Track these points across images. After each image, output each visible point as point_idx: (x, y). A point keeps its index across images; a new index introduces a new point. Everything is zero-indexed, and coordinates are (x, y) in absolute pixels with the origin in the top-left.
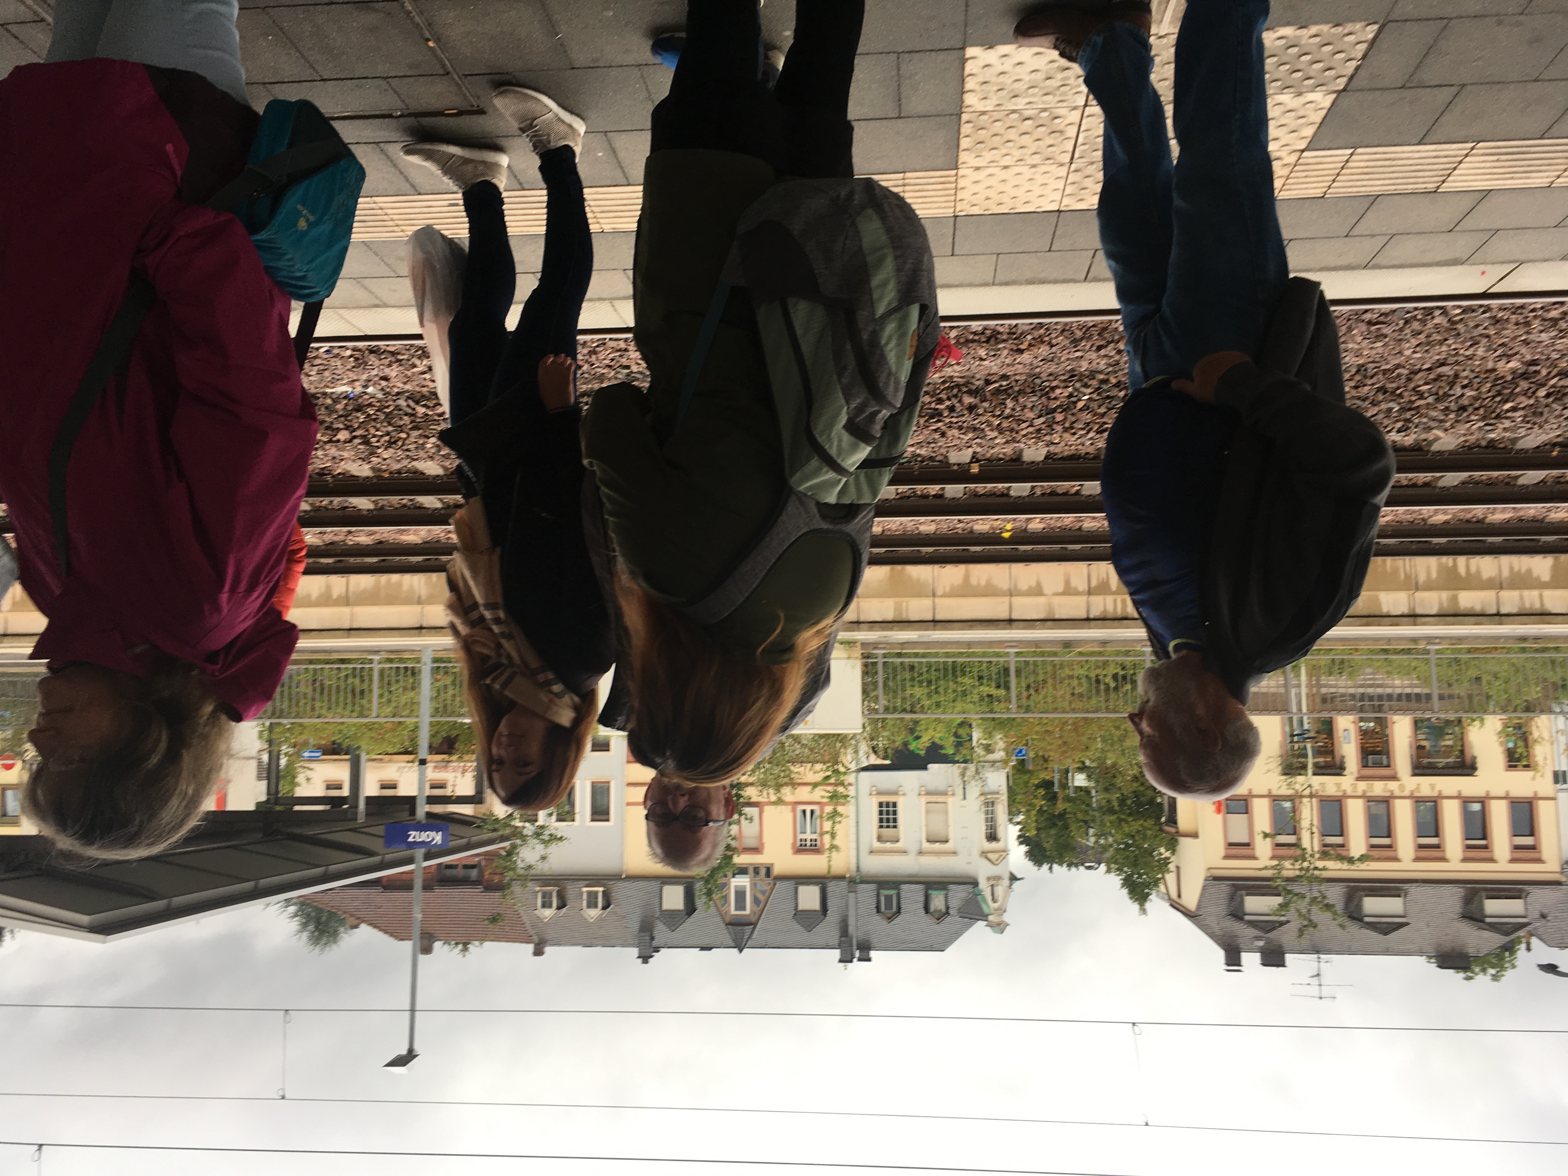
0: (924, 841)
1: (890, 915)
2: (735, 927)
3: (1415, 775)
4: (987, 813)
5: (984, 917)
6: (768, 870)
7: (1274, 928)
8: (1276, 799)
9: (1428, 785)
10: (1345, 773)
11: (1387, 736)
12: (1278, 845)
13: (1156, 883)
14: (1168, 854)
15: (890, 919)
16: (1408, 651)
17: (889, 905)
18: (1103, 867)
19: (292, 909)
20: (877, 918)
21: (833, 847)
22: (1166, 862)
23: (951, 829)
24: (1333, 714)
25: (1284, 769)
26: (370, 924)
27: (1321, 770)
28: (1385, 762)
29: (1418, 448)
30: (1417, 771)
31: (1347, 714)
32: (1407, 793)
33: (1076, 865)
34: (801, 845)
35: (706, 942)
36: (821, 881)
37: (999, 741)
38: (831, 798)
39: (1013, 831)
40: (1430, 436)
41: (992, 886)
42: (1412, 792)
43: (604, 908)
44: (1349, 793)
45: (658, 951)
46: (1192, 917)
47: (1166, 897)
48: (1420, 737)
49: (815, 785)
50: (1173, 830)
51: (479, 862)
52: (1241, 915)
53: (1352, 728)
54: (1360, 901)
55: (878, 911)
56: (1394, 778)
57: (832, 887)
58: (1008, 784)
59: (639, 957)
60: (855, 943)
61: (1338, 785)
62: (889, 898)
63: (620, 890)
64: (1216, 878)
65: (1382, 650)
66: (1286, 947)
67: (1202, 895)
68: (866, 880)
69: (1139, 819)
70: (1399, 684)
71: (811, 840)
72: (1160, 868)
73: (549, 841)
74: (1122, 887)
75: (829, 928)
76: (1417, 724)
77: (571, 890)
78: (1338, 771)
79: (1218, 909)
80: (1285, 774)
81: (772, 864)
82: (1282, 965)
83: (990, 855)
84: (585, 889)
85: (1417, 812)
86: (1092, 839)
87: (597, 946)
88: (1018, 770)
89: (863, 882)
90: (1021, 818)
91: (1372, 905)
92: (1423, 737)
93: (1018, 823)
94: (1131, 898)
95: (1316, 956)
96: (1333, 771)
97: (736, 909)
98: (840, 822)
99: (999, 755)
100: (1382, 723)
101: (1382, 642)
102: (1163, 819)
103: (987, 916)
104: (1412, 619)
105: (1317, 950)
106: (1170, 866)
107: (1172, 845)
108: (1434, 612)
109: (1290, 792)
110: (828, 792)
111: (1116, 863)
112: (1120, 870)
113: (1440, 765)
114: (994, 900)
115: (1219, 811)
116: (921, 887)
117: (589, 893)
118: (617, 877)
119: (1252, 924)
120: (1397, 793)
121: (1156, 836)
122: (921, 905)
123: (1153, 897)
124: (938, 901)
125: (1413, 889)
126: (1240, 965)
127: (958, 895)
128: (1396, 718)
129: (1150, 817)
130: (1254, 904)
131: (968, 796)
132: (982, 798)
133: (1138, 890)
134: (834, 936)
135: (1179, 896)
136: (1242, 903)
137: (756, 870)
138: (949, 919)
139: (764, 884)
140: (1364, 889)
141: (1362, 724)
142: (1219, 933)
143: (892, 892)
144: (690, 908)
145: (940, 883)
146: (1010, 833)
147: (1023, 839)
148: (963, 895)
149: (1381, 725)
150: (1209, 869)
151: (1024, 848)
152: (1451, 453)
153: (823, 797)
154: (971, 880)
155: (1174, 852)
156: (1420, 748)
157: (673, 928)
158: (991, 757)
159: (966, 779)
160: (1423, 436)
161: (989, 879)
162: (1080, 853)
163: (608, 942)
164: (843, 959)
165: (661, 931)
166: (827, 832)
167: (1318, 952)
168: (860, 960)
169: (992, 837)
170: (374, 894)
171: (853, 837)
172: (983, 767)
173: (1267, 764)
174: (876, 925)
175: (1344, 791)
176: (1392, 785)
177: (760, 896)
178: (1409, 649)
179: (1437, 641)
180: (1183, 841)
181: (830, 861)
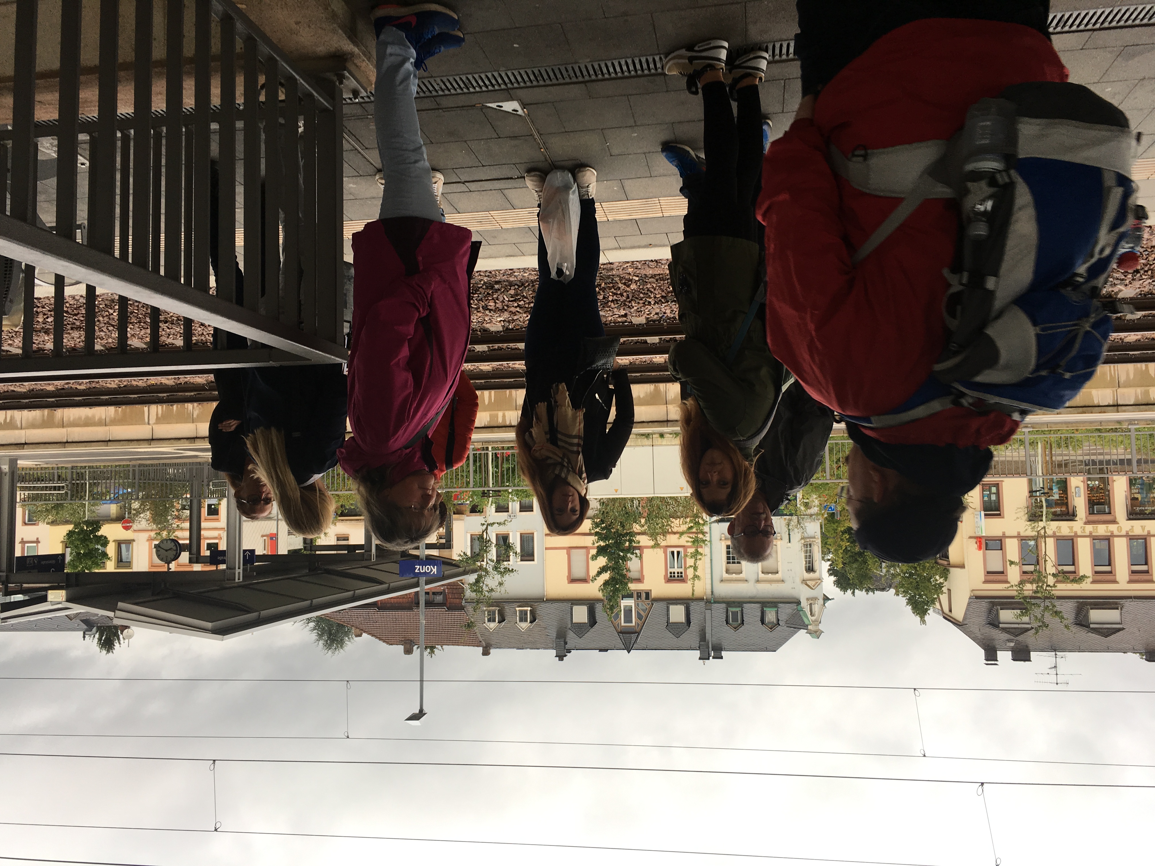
0: (760, 573)
1: (736, 626)
2: (624, 635)
3: (1129, 519)
4: (806, 552)
5: (805, 627)
6: (648, 595)
7: (1022, 633)
8: (1023, 539)
9: (1139, 527)
10: (1076, 519)
11: (1109, 491)
12: (1024, 572)
13: (933, 602)
14: (942, 580)
15: (736, 628)
16: (1115, 430)
17: (735, 619)
18: (893, 591)
19: (312, 625)
20: (727, 628)
21: (696, 577)
22: (941, 586)
23: (779, 564)
24: (1067, 475)
25: (1029, 516)
26: (369, 634)
27: (1057, 517)
28: (1107, 510)
30: (1131, 517)
31: (1077, 476)
32: (1124, 533)
33: (873, 591)
34: (671, 576)
35: (603, 645)
36: (686, 602)
37: (815, 500)
38: (694, 542)
39: (826, 566)
41: (811, 604)
42: (1127, 532)
43: (531, 622)
44: (1079, 533)
45: (570, 652)
46: (960, 625)
47: (941, 612)
48: (1134, 491)
49: (682, 534)
50: (945, 563)
51: (444, 590)
52: (997, 624)
53: (1081, 485)
54: (1088, 612)
55: (727, 622)
56: (1114, 522)
57: (693, 606)
58: (821, 532)
59: (556, 656)
60: (710, 646)
61: (1071, 528)
62: (735, 614)
63: (542, 609)
64: (977, 597)
65: (1096, 429)
66: (1031, 647)
67: (967, 609)
68: (718, 601)
70: (1118, 453)
71: (678, 573)
72: (936, 590)
73: (505, 572)
74: (907, 604)
75: (692, 635)
76: (1132, 482)
77: (508, 609)
78: (1071, 517)
79: (979, 620)
80: (1030, 520)
81: (650, 590)
82: (1029, 660)
83: (808, 582)
84: (517, 609)
85: (1131, 548)
86: (884, 570)
87: (526, 648)
88: (829, 521)
89: (716, 602)
90: (830, 556)
91: (1096, 615)
92: (1137, 491)
93: (829, 560)
94: (914, 613)
95: (1054, 653)
96: (1068, 517)
97: (625, 623)
98: (700, 559)
99: (815, 510)
100: (1105, 482)
101: (1096, 424)
103: (807, 626)
104: (1116, 408)
106: (943, 589)
107: (945, 573)
108: (1132, 403)
109: (1034, 534)
110: (692, 538)
111: (901, 588)
112: (905, 592)
113: (1147, 512)
114: (812, 614)
115: (980, 548)
116: (758, 605)
117: (521, 611)
118: (541, 600)
119: (1005, 630)
120: (1116, 533)
121: (932, 568)
122: (758, 618)
123: (931, 611)
124: (771, 616)
125: (1127, 603)
126: (997, 660)
127: (786, 611)
128: (1115, 478)
130: (1006, 616)
131: (791, 540)
132: (803, 541)
133: (919, 606)
134: (695, 640)
135: (950, 611)
136: (997, 615)
137: (639, 596)
138: (779, 628)
139: (644, 604)
140: (1091, 604)
141: (1089, 482)
142: (980, 636)
143: (738, 609)
144: (593, 620)
145: (772, 602)
146: (823, 567)
147: (832, 571)
148: (789, 611)
149: (1104, 483)
150: (973, 590)
151: (833, 578)
153: (687, 542)
154: (795, 601)
155: (946, 579)
156: (1134, 499)
157: (580, 636)
158: (809, 511)
159: (790, 528)
161: (808, 599)
162: (876, 581)
163: (534, 646)
164: (702, 657)
165: (572, 638)
166: (691, 566)
167: (1055, 650)
168: (714, 658)
169: (810, 569)
170: (372, 612)
171: (708, 571)
172: (803, 519)
173: (1016, 513)
174: (727, 633)
175: (1076, 533)
176: (1112, 527)
177: (642, 613)
178: (1116, 428)
179: (1136, 422)
180: (952, 570)
181: (693, 587)
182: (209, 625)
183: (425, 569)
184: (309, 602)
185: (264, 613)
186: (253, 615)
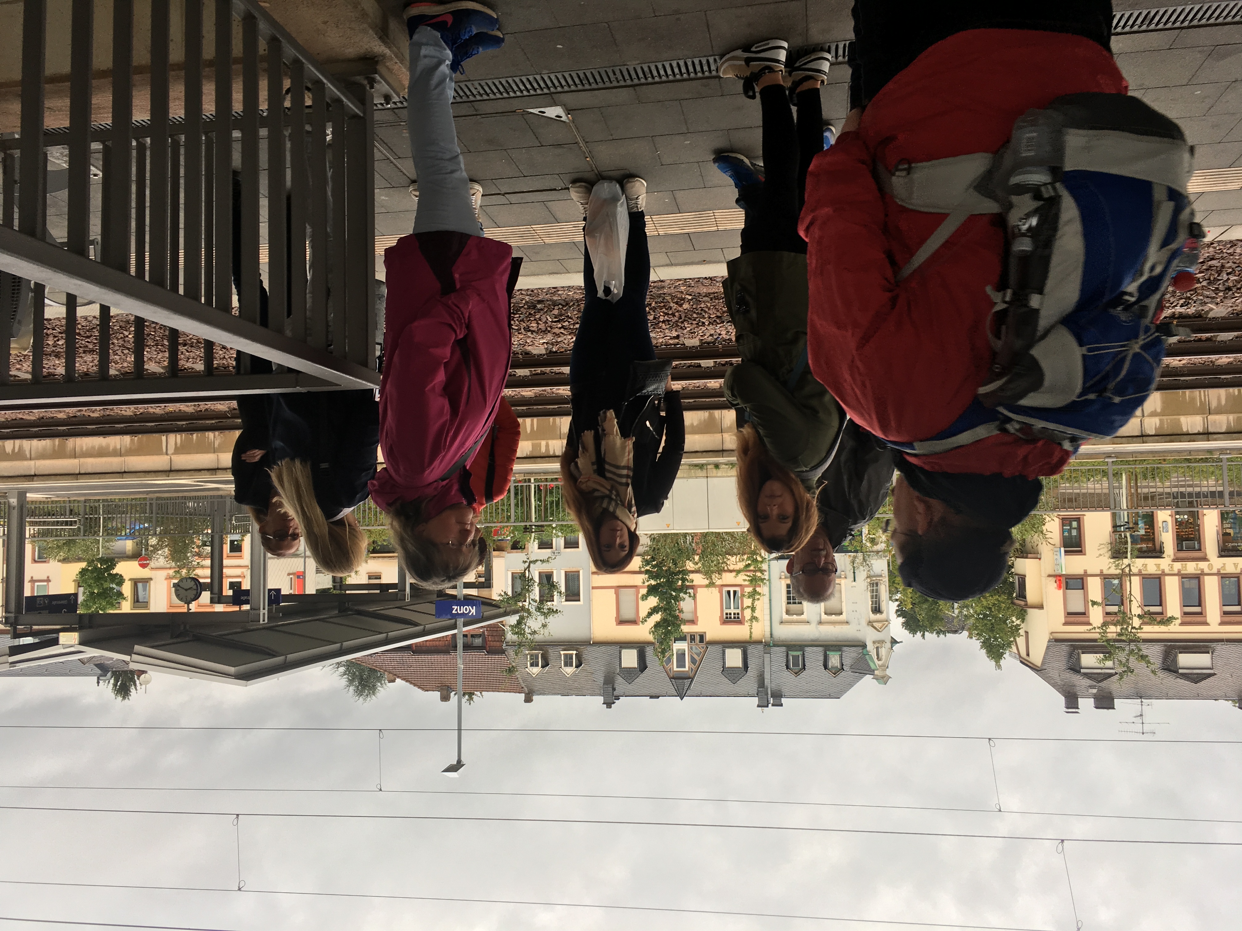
0: (823, 614)
1: (797, 671)
2: (677, 681)
3: (1221, 556)
4: (872, 591)
5: (871, 672)
6: (702, 637)
7: (1105, 679)
8: (1106, 578)
9: (1232, 564)
10: (1164, 556)
11: (1199, 526)
12: (1108, 614)
13: (1009, 645)
14: (1018, 622)
15: (797, 674)
16: (1206, 460)
17: (796, 664)
18: (965, 633)
19: (342, 669)
20: (787, 674)
21: (754, 618)
22: (1017, 628)
23: (843, 604)
24: (1153, 509)
25: (1113, 553)
26: (403, 679)
27: (1143, 554)
28: (1196, 546)
29: (1198, 316)
30: (1223, 553)
31: (1165, 509)
32: (1215, 571)
33: (944, 633)
34: (727, 618)
35: (654, 692)
36: (743, 645)
37: (882, 535)
38: (751, 581)
39: (893, 607)
40: (1206, 308)
41: (877, 648)
42: (1219, 570)
43: (577, 667)
44: (1167, 571)
45: (618, 699)
46: (1038, 671)
47: (1018, 656)
48: (1226, 526)
49: (738, 572)
50: (1022, 603)
51: (483, 632)
52: (1078, 669)
53: (1169, 520)
54: (1176, 656)
55: (788, 667)
56: (1205, 559)
57: (751, 650)
58: (889, 570)
59: (604, 704)
60: (769, 693)
61: (1158, 566)
62: (796, 658)
63: (589, 653)
64: (1057, 640)
65: (1185, 459)
66: (1115, 694)
67: (1046, 653)
68: (777, 644)
69: (995, 595)
70: (1209, 484)
71: (734, 614)
72: (1012, 633)
73: (548, 613)
74: (981, 648)
75: (749, 681)
76: (1223, 516)
77: (552, 653)
78: (1158, 554)
79: (1059, 664)
80: (1113, 558)
81: (705, 633)
82: (1113, 708)
83: (875, 624)
84: (562, 652)
85: (1222, 587)
86: (956, 611)
87: (572, 695)
89: (775, 645)
90: (898, 596)
91: (1185, 660)
92: (1229, 526)
93: (897, 600)
94: (988, 657)
95: (1139, 700)
96: (1154, 554)
97: (677, 667)
98: (758, 599)
99: (881, 546)
100: (1195, 516)
101: (1186, 454)
102: (1015, 595)
103: (874, 671)
104: (1206, 436)
105: (1140, 695)
106: (1020, 631)
107: (1022, 615)
108: (1223, 430)
109: (1118, 572)
110: (750, 576)
111: (976, 630)
112: (979, 635)
114: (879, 658)
115: (1060, 588)
116: (821, 649)
117: (565, 655)
118: (588, 643)
119: (1086, 675)
120: (1206, 571)
121: (1008, 608)
122: (821, 663)
123: (1007, 655)
124: (834, 660)
125: (1219, 647)
126: (1078, 708)
127: (850, 655)
128: (1205, 511)
129: (1004, 593)
130: (1089, 660)
131: (856, 579)
132: (869, 580)
133: (994, 650)
134: (753, 687)
135: (1028, 655)
136: (1079, 659)
137: (693, 638)
138: (843, 673)
139: (698, 648)
140: (1179, 647)
141: (1178, 516)
142: (1059, 683)
143: (799, 653)
144: (643, 665)
145: (835, 646)
146: (890, 608)
147: (901, 612)
148: (854, 655)
150: (1052, 633)
151: (901, 620)
152: (1223, 318)
153: (745, 580)
154: (861, 644)
155: (1023, 621)
156: (1226, 535)
157: (630, 681)
158: (876, 548)
159: (855, 565)
160: (1200, 308)
161: (874, 642)
162: (947, 623)
163: (580, 693)
164: (761, 704)
165: (620, 684)
166: (748, 607)
167: (1141, 697)
168: (773, 705)
169: (877, 610)
170: (407, 656)
171: (767, 612)
172: (869, 556)
173: (1099, 550)
174: (786, 679)
175: (1163, 571)
176: (1203, 565)
177: (696, 657)
178: (1207, 458)
179: (1228, 451)
180: (1030, 611)
181: (751, 629)
182: (232, 670)
183: (463, 610)
184: (338, 645)
185: (291, 657)
186: (279, 660)
